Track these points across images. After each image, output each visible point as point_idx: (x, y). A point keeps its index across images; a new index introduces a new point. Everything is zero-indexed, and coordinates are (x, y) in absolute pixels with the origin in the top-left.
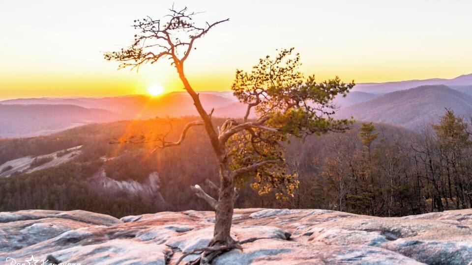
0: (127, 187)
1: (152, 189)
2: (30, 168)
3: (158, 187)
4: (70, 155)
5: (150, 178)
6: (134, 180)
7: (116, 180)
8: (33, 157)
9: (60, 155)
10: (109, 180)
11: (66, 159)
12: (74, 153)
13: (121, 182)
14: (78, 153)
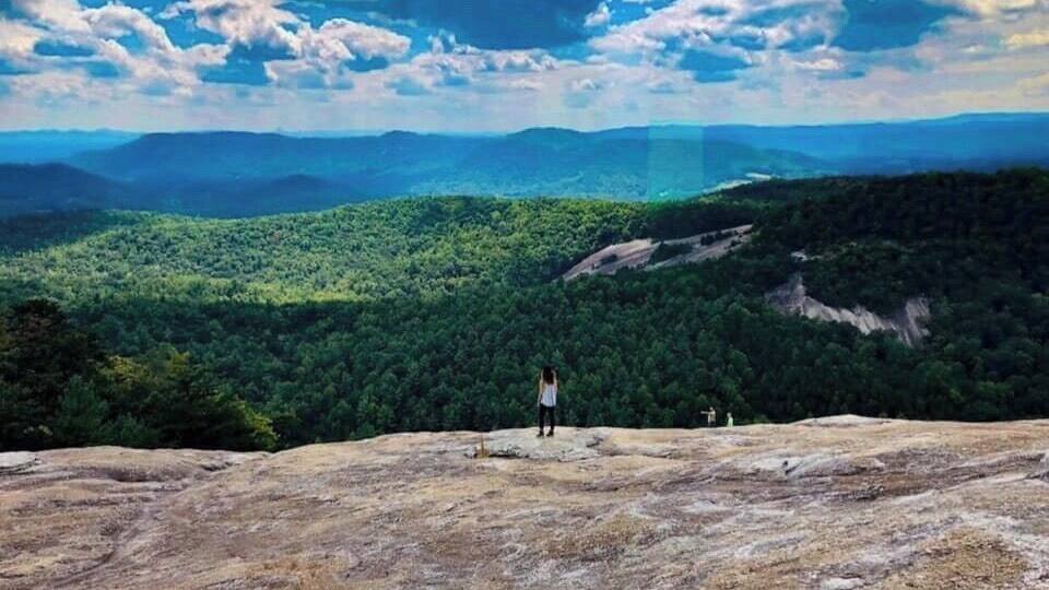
0: (853, 323)
1: (911, 336)
2: (649, 263)
3: (926, 332)
4: (727, 243)
5: (907, 309)
6: (870, 310)
7: (826, 305)
8: (656, 242)
9: (708, 242)
10: (812, 305)
11: (719, 250)
12: (736, 238)
13: (839, 311)
14: (745, 239)
